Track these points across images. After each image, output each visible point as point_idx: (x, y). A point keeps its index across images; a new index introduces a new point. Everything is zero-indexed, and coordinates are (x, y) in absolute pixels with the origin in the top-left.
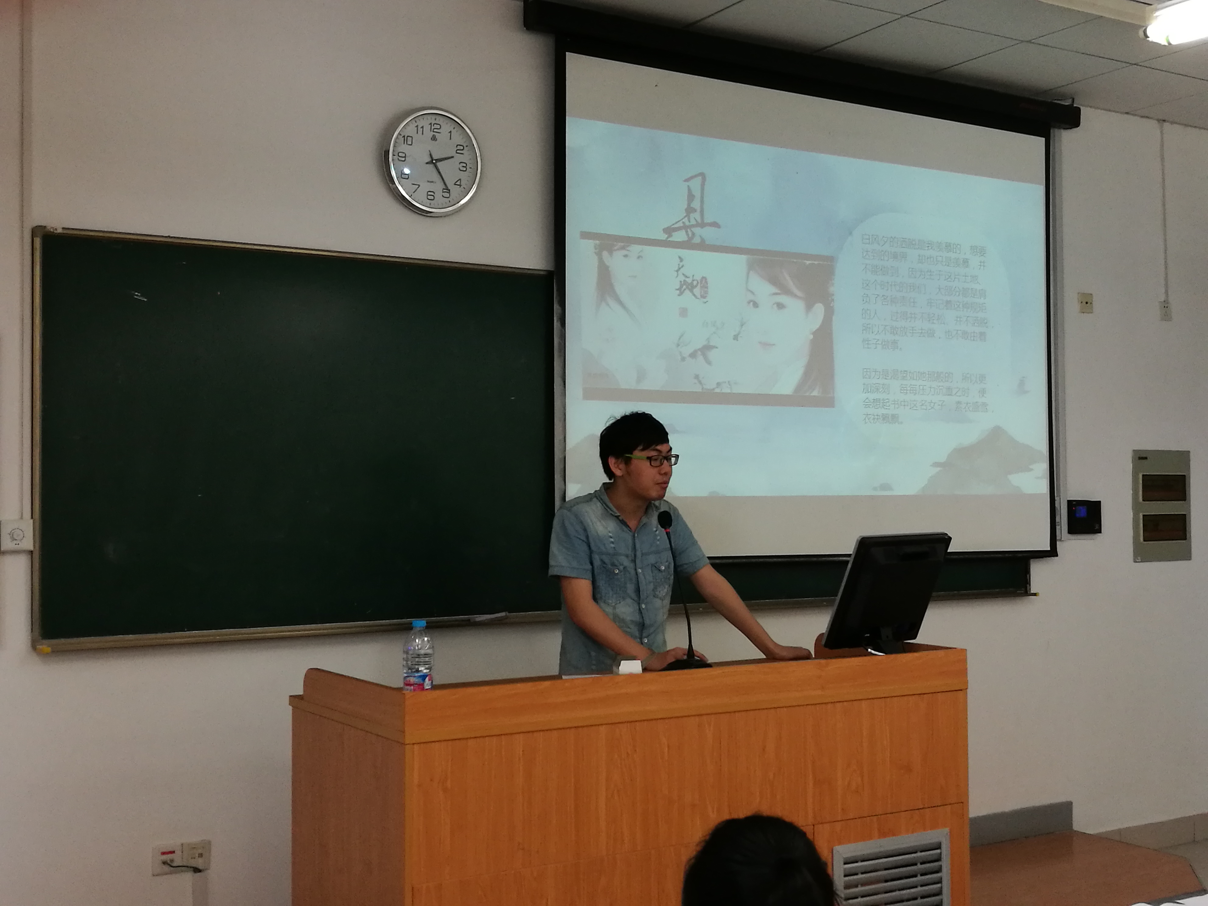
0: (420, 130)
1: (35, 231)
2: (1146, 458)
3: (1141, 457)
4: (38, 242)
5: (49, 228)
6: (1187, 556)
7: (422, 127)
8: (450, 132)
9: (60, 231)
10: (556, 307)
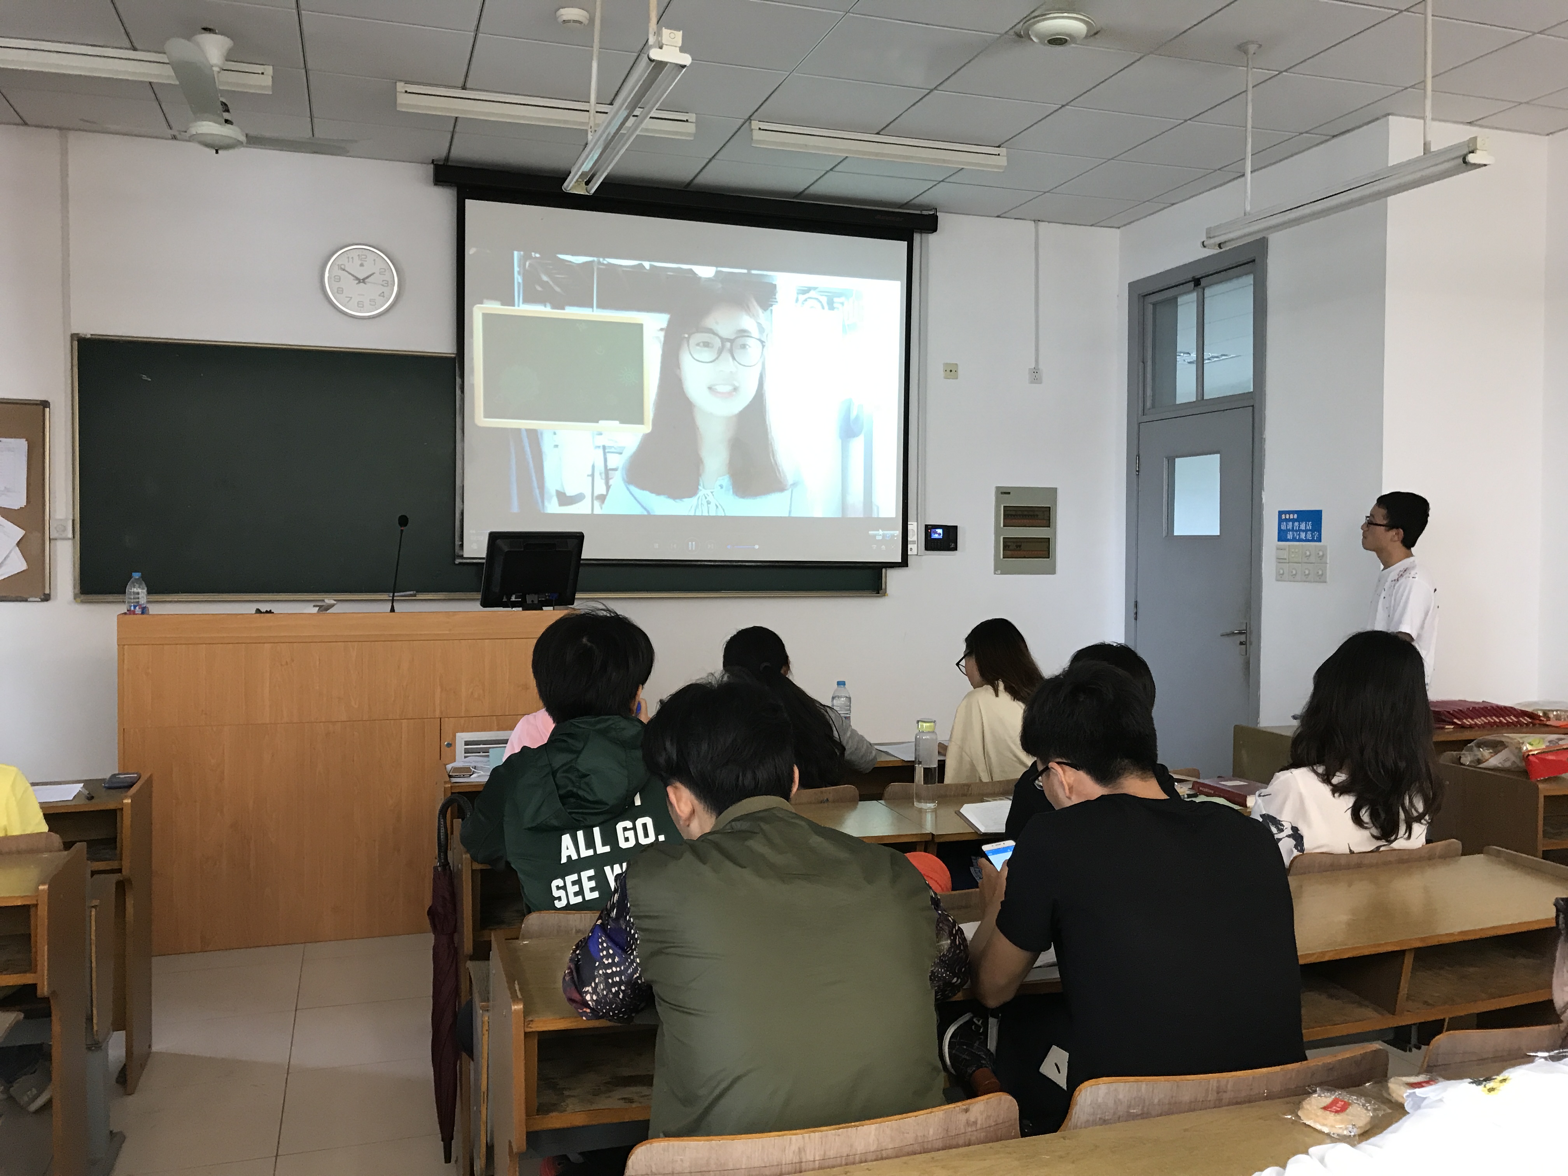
0: (350, 260)
1: (73, 336)
2: (1009, 493)
3: (1003, 492)
4: (76, 343)
5: (81, 335)
6: (1052, 571)
7: (352, 258)
8: (374, 260)
9: (89, 336)
10: (458, 380)
